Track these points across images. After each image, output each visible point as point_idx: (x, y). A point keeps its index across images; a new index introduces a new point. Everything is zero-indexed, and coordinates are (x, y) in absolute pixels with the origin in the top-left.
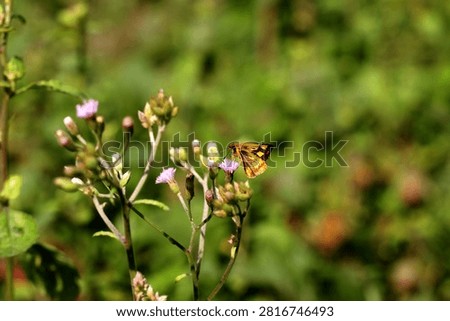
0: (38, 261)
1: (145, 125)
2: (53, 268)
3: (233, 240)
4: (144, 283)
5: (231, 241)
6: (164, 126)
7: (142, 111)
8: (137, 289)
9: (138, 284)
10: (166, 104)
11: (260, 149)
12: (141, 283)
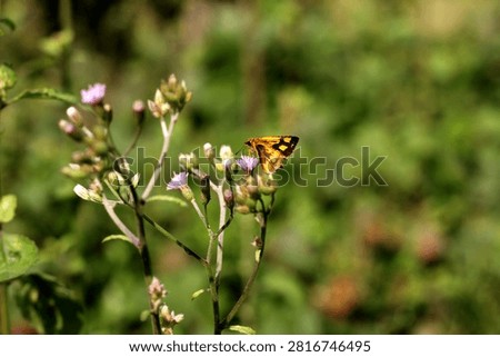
0: (34, 296)
1: (156, 114)
2: (52, 302)
3: (257, 241)
4: (162, 289)
5: (254, 244)
6: (177, 114)
7: (153, 99)
8: (154, 296)
9: (155, 290)
10: (179, 89)
11: (282, 142)
12: (159, 289)
